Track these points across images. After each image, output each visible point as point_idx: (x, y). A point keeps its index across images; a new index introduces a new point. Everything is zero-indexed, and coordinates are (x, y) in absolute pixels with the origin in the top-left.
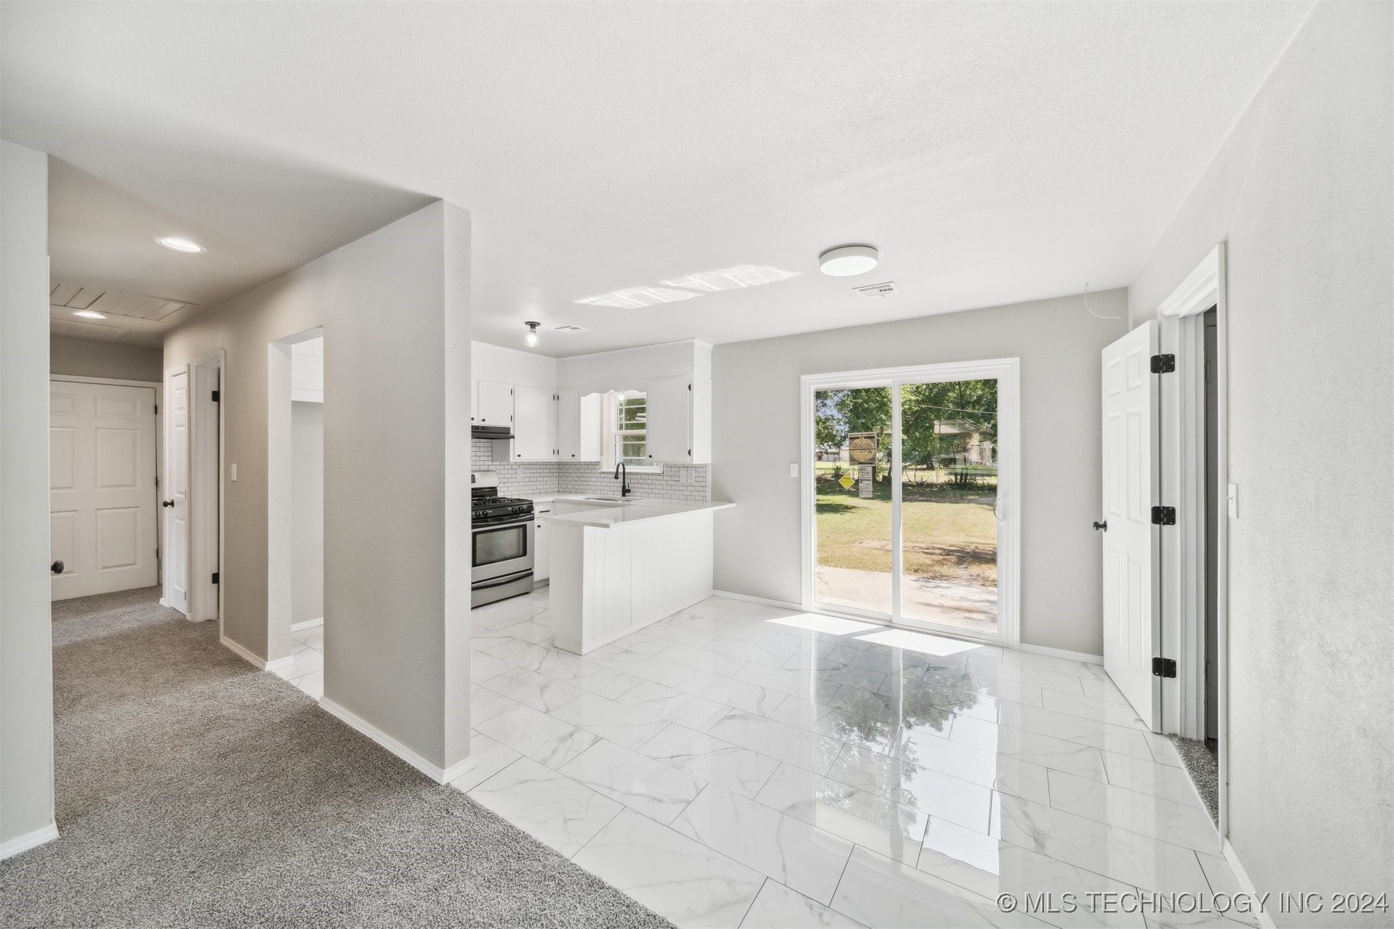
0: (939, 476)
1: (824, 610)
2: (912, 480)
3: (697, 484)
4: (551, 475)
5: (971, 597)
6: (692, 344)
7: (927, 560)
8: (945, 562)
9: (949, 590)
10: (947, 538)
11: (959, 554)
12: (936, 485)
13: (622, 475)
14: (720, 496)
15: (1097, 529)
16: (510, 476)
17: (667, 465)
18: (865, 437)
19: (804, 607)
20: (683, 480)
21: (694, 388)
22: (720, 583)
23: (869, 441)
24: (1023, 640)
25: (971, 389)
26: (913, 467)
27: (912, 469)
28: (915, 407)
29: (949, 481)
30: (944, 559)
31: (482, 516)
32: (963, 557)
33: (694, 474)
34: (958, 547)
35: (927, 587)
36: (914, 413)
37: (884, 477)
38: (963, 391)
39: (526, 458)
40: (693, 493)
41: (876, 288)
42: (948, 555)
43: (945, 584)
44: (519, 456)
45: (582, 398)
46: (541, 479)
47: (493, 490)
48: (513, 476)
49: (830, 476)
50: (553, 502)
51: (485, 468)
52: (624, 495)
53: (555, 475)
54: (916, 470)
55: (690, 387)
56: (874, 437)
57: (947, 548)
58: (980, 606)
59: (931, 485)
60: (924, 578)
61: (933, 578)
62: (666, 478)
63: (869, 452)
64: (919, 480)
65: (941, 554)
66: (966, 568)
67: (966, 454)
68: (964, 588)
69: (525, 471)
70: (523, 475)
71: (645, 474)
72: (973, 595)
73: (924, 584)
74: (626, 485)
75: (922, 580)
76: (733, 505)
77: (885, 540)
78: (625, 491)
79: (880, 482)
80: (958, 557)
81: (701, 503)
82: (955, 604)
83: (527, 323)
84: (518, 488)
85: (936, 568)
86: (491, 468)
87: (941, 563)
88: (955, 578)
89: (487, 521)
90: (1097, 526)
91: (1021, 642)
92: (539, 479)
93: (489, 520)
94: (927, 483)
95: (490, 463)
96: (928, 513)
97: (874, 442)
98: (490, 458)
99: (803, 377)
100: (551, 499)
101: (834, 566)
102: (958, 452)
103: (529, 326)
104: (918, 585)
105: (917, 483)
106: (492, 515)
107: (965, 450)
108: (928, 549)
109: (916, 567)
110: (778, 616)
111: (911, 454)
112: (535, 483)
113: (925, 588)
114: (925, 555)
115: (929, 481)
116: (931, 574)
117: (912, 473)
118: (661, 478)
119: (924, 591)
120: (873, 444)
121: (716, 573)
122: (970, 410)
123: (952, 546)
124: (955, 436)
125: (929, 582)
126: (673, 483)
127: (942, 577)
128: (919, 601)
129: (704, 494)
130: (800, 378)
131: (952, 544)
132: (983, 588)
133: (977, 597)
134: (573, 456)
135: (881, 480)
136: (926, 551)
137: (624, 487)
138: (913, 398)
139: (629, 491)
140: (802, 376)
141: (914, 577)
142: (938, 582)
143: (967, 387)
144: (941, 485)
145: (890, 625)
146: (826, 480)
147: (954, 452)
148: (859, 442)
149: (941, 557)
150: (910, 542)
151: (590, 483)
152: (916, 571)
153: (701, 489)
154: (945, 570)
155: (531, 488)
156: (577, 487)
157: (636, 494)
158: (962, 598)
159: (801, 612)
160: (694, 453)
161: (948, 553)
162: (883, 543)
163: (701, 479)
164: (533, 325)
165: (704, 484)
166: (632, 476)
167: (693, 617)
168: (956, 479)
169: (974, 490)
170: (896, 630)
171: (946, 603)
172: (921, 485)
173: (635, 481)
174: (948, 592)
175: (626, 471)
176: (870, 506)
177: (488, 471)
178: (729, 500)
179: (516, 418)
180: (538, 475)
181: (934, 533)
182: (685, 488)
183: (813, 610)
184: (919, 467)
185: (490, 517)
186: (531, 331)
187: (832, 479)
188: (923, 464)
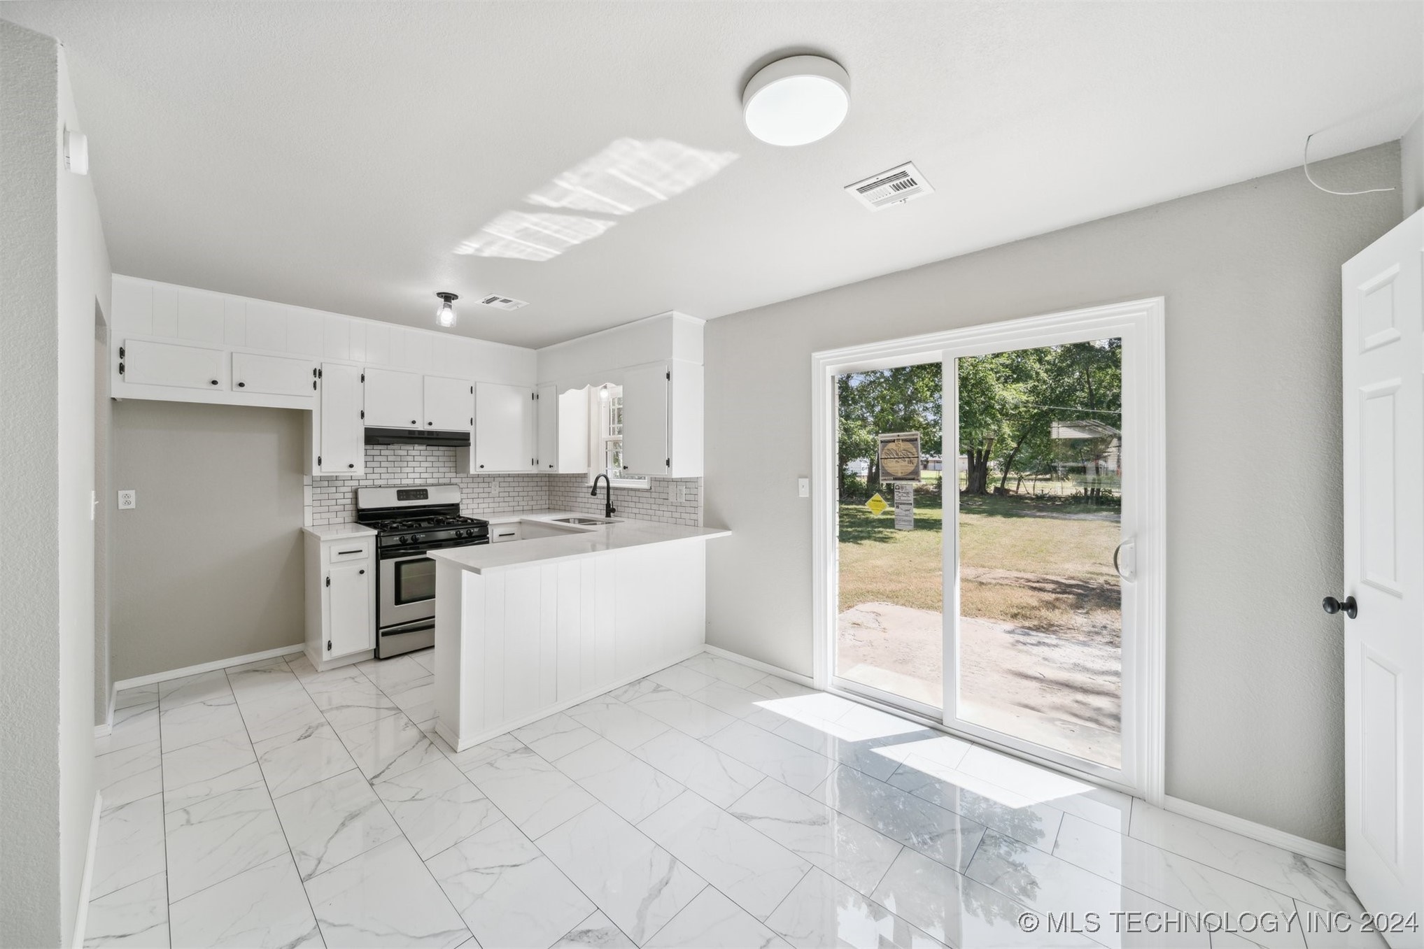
0: (1066, 488)
1: (845, 689)
2: (1031, 491)
3: (688, 504)
4: (539, 489)
5: (1089, 665)
6: (670, 318)
7: (1031, 598)
8: (1057, 604)
9: (1057, 649)
10: (1067, 566)
11: (1079, 591)
12: (1060, 498)
13: (605, 491)
14: (715, 522)
15: (1333, 612)
16: (481, 490)
17: (654, 480)
18: (903, 440)
19: (817, 683)
20: (672, 499)
21: (674, 376)
22: (712, 637)
23: (909, 445)
24: (1170, 789)
25: (1105, 387)
26: (1034, 477)
27: (1032, 480)
28: (1034, 408)
29: (1077, 494)
30: (1057, 599)
31: (410, 541)
32: (1086, 596)
33: (684, 491)
34: (1080, 580)
35: (1025, 644)
36: (1032, 417)
37: (996, 489)
38: (1095, 390)
39: (490, 468)
40: (684, 515)
41: (883, 182)
42: (1064, 592)
43: (1052, 639)
44: (482, 467)
45: (560, 396)
46: (525, 494)
47: (455, 507)
48: (486, 490)
49: (932, 487)
50: (520, 523)
51: (447, 481)
52: (608, 515)
53: (544, 488)
54: (1036, 480)
55: (668, 376)
56: (916, 440)
57: (1064, 581)
58: (1102, 682)
59: (1053, 499)
60: (1023, 627)
61: (1038, 629)
62: (654, 495)
63: (911, 462)
64: (1038, 492)
65: (1054, 591)
66: (1087, 613)
67: (1101, 462)
68: (1079, 649)
69: (502, 484)
70: (498, 489)
71: (632, 489)
72: (1093, 661)
73: (1022, 638)
74: (611, 503)
75: (1019, 631)
76: (728, 533)
77: (984, 567)
78: (610, 510)
79: (992, 495)
80: (1078, 595)
81: (692, 528)
82: (1063, 676)
83: (439, 295)
84: (491, 505)
85: (1044, 612)
86: (454, 481)
87: (1051, 606)
88: (1069, 629)
89: (418, 548)
90: (1333, 605)
91: (1166, 793)
92: (521, 494)
93: (420, 546)
94: (1050, 497)
95: (454, 475)
96: (1046, 532)
97: (916, 447)
98: (453, 470)
99: (816, 356)
100: (516, 519)
101: (903, 605)
102: (1088, 460)
103: (443, 300)
104: (1011, 640)
105: (1036, 495)
106: (424, 540)
107: (1098, 457)
108: (1038, 582)
109: (1015, 611)
110: (777, 694)
111: (1030, 463)
112: (516, 499)
113: (1021, 647)
114: (1031, 593)
115: (1052, 493)
116: (1036, 623)
117: (1030, 484)
118: (647, 494)
119: (1020, 651)
120: (914, 450)
121: (708, 622)
122: (1104, 411)
123: (1072, 578)
124: (1084, 441)
125: (1029, 635)
126: (661, 501)
127: (1048, 628)
128: (1009, 667)
129: (693, 517)
130: (811, 356)
131: (1072, 575)
132: (1110, 649)
133: (1098, 665)
134: (550, 466)
135: (992, 492)
136: (1035, 585)
137: (608, 505)
138: (1032, 399)
139: (613, 510)
140: (813, 354)
141: (1009, 625)
142: (1041, 636)
143: (1100, 384)
144: (1067, 499)
145: (938, 727)
146: (927, 492)
147: (1083, 460)
148: (895, 448)
149: (1054, 596)
150: (1017, 570)
151: (579, 500)
152: (1015, 616)
153: (692, 510)
154: (1055, 616)
155: (511, 504)
156: (565, 503)
157: (623, 514)
158: (1077, 667)
159: (812, 689)
160: (674, 463)
161: (1064, 588)
162: (981, 570)
163: (692, 497)
164: (448, 297)
165: (693, 504)
166: (618, 492)
167: (657, 689)
168: (1086, 490)
169: (1109, 505)
170: (947, 738)
171: (1051, 673)
172: (1040, 498)
173: (620, 498)
174: (1055, 654)
175: (611, 485)
176: (974, 522)
177: (450, 484)
178: (725, 527)
179: (479, 421)
180: (521, 489)
181: (1052, 559)
182: (673, 509)
183: (830, 689)
184: (1040, 477)
185: (421, 543)
186: (445, 306)
187: (934, 490)
188: (1046, 474)
